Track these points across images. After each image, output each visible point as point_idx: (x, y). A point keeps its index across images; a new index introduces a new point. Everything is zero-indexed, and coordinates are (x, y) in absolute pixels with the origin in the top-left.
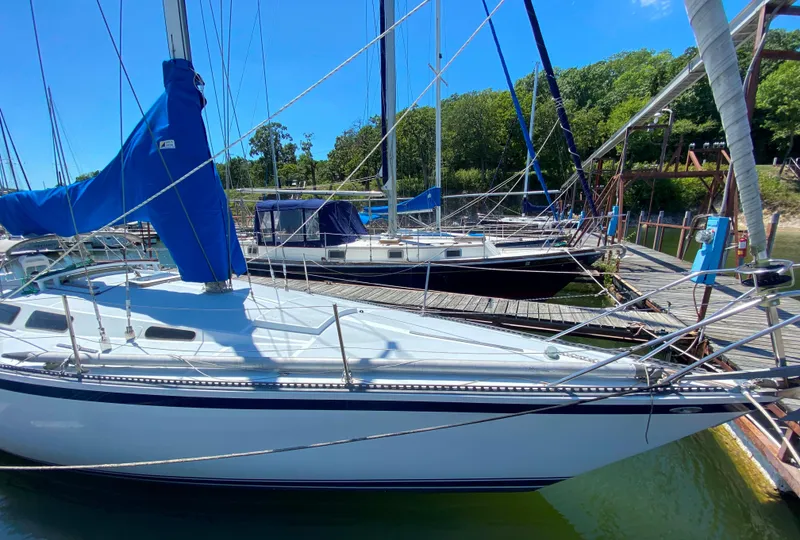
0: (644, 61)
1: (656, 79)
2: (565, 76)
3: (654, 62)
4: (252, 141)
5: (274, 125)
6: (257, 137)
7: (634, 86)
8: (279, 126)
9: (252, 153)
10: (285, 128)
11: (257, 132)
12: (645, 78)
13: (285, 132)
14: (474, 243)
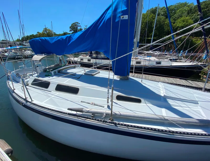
0: (186, 5)
1: (189, 11)
2: (162, 9)
3: (189, 6)
4: (70, 27)
5: (76, 23)
6: (71, 26)
7: (183, 13)
8: (78, 23)
9: (70, 31)
10: (79, 24)
11: (72, 25)
12: (186, 11)
13: (79, 25)
14: (165, 60)
